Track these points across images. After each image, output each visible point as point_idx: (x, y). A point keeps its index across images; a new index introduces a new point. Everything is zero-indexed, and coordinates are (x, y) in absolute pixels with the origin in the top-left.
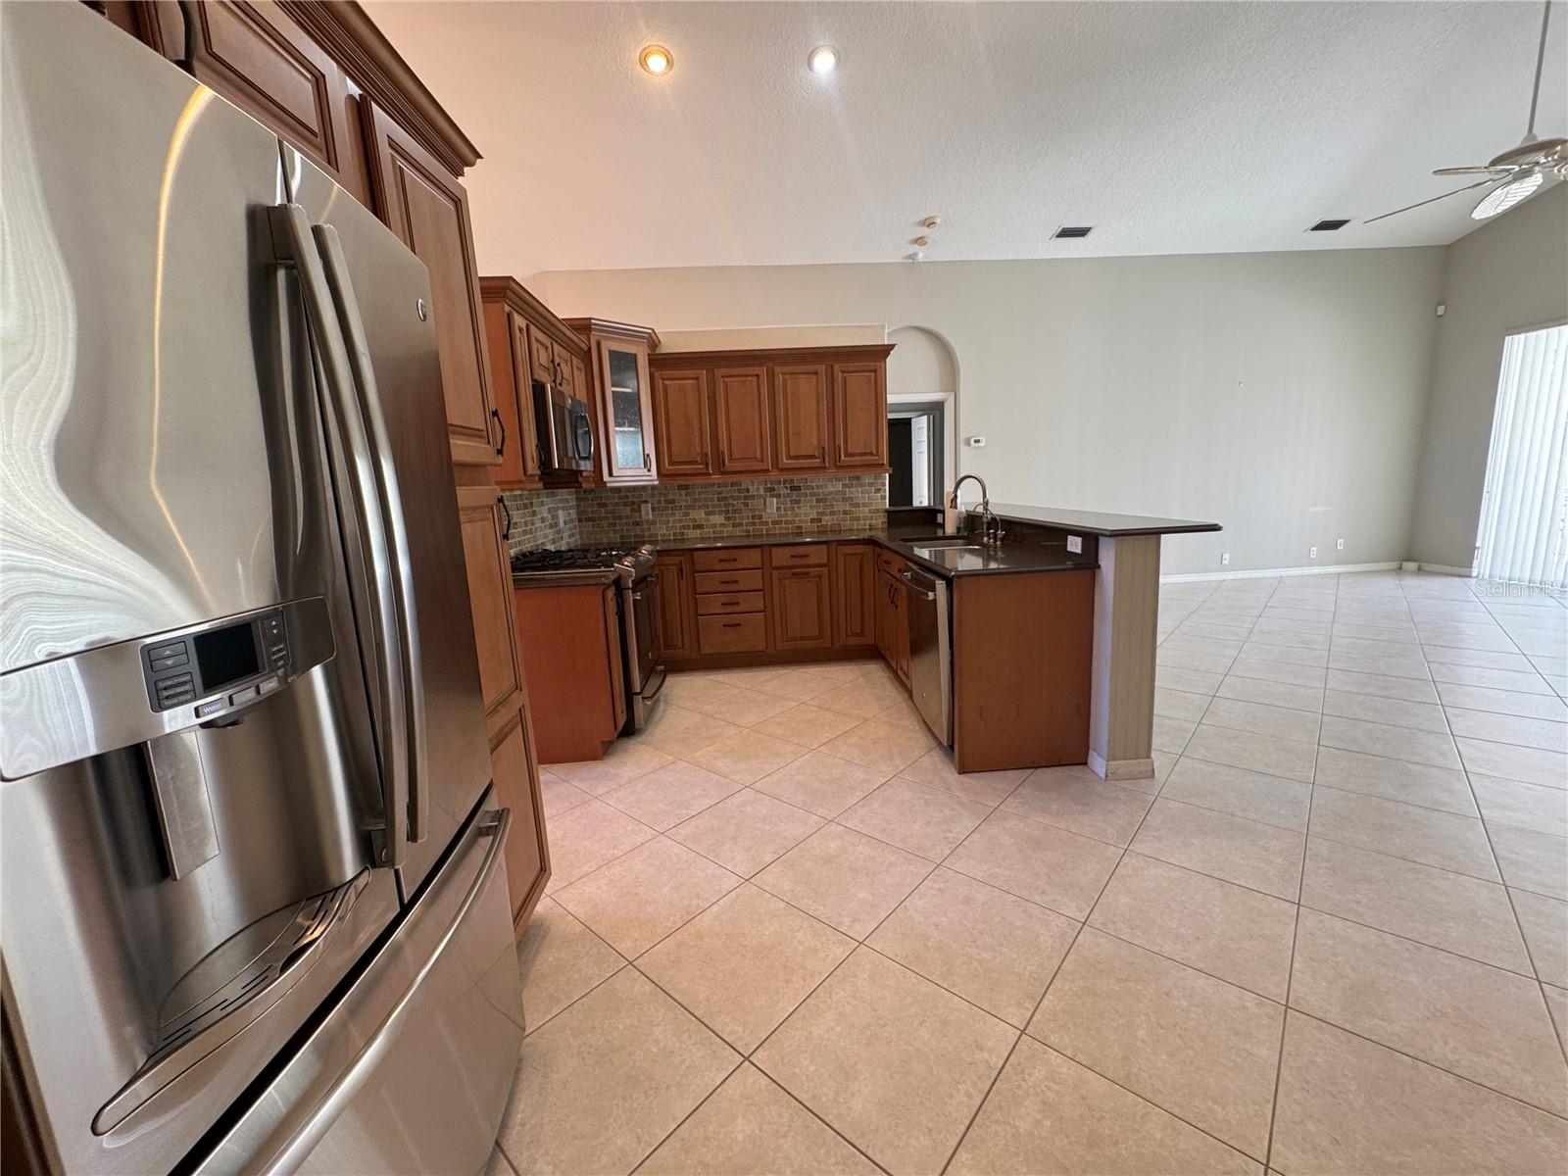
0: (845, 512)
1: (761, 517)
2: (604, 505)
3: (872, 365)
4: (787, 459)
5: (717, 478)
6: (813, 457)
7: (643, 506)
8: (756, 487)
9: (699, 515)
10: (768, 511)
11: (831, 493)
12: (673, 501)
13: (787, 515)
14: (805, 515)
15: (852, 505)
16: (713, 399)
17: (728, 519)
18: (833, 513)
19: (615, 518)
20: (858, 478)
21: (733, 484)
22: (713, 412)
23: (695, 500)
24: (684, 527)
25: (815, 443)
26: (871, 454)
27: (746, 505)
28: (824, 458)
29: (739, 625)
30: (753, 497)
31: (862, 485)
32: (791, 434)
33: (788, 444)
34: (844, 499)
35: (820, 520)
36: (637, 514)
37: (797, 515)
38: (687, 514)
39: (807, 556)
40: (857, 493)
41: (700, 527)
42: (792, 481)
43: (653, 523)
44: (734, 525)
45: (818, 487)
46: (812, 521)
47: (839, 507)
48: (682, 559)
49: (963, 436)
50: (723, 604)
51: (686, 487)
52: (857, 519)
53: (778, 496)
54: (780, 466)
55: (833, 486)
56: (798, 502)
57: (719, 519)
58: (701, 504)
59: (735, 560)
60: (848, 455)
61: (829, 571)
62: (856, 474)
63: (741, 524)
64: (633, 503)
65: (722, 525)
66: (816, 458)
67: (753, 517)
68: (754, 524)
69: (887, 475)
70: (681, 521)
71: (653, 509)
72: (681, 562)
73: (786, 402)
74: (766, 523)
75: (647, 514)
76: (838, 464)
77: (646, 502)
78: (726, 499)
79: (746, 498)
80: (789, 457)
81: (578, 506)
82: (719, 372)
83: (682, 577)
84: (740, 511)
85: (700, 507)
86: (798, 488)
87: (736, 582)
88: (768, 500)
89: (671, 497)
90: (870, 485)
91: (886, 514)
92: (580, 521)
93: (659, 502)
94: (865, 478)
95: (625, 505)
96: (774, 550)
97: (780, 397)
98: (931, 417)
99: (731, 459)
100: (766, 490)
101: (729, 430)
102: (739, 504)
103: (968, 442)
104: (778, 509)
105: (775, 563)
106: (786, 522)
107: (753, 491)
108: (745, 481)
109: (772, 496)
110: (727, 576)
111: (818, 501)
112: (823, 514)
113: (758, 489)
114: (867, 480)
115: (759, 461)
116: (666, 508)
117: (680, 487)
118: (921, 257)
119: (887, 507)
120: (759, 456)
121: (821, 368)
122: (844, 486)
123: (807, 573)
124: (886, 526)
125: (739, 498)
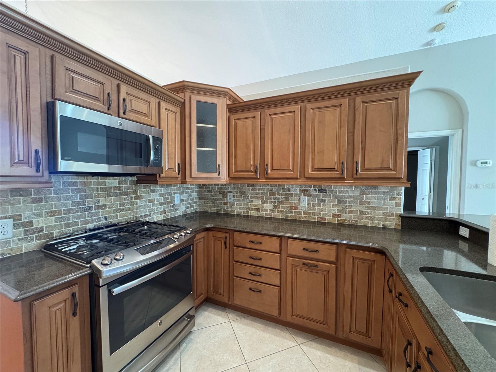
0: (361, 213)
1: (296, 208)
2: (210, 192)
3: (393, 93)
4: (313, 171)
5: (263, 181)
6: (332, 170)
7: (228, 194)
8: (294, 188)
9: (257, 202)
10: (301, 205)
11: (351, 197)
12: (244, 193)
13: (314, 209)
14: (329, 211)
15: (368, 208)
16: (263, 130)
17: (275, 207)
18: (351, 212)
19: (215, 199)
20: (375, 188)
21: (279, 186)
22: (263, 139)
23: (256, 194)
24: (249, 209)
25: (336, 159)
26: (388, 169)
27: (287, 199)
28: (342, 171)
29: (260, 291)
30: (292, 195)
31: (379, 193)
32: (316, 153)
33: (313, 159)
34: (361, 203)
35: (339, 216)
36: (225, 198)
37: (322, 210)
38: (251, 201)
39: (317, 251)
40: (373, 199)
41: (258, 210)
42: (320, 186)
43: (233, 204)
44: (278, 212)
45: (340, 192)
46: (334, 215)
47: (357, 208)
48: (227, 235)
49: (469, 158)
50: (250, 273)
51: (252, 185)
52: (372, 219)
53: (309, 196)
54: (307, 176)
55: (353, 192)
56: (323, 201)
57: (269, 206)
58: (259, 196)
59: (260, 243)
60: (364, 169)
61: (337, 268)
62: (374, 185)
63: (283, 211)
64: (224, 192)
65: (270, 210)
66: (337, 171)
67: (291, 208)
68: (291, 212)
69: (403, 188)
70: (247, 205)
71: (234, 197)
72: (226, 237)
73: (314, 128)
74: (300, 213)
75: (231, 199)
76: (355, 176)
77: (230, 192)
78: (274, 194)
79: (286, 194)
80: (314, 169)
81: (199, 191)
82: (268, 112)
83: (226, 248)
84: (282, 203)
85: (259, 198)
86: (325, 191)
87: (260, 259)
88: (302, 197)
89: (243, 190)
90: (385, 193)
91: (400, 218)
92: (199, 199)
93: (237, 193)
94: (381, 188)
95: (220, 193)
96: (290, 241)
97: (309, 125)
98: (434, 149)
99: (272, 170)
100: (301, 191)
101: (272, 150)
102: (282, 199)
103: (474, 164)
104: (308, 204)
105: (291, 252)
106: (314, 214)
107: (292, 190)
108: (288, 185)
109: (305, 195)
110: (255, 254)
111: (340, 202)
112: (343, 211)
113: (295, 190)
114: (383, 189)
115: (291, 171)
116: (240, 197)
117: (248, 185)
118: (437, 43)
119: (402, 212)
120: (291, 168)
121: (345, 101)
122: (362, 193)
123: (316, 266)
124: (399, 228)
125: (282, 195)
